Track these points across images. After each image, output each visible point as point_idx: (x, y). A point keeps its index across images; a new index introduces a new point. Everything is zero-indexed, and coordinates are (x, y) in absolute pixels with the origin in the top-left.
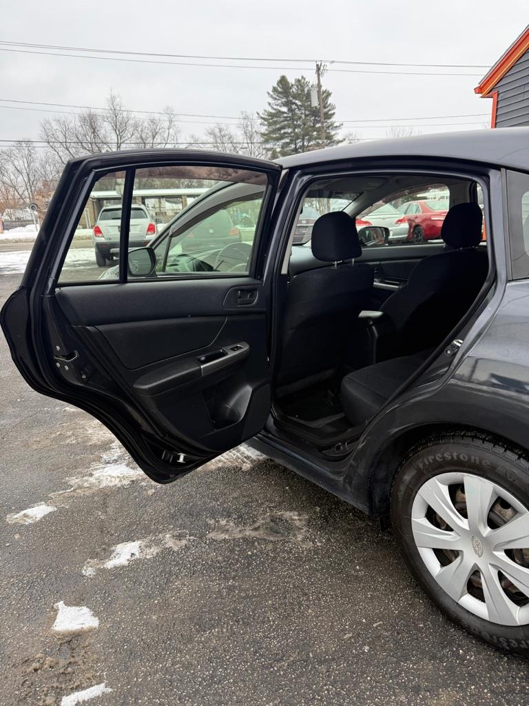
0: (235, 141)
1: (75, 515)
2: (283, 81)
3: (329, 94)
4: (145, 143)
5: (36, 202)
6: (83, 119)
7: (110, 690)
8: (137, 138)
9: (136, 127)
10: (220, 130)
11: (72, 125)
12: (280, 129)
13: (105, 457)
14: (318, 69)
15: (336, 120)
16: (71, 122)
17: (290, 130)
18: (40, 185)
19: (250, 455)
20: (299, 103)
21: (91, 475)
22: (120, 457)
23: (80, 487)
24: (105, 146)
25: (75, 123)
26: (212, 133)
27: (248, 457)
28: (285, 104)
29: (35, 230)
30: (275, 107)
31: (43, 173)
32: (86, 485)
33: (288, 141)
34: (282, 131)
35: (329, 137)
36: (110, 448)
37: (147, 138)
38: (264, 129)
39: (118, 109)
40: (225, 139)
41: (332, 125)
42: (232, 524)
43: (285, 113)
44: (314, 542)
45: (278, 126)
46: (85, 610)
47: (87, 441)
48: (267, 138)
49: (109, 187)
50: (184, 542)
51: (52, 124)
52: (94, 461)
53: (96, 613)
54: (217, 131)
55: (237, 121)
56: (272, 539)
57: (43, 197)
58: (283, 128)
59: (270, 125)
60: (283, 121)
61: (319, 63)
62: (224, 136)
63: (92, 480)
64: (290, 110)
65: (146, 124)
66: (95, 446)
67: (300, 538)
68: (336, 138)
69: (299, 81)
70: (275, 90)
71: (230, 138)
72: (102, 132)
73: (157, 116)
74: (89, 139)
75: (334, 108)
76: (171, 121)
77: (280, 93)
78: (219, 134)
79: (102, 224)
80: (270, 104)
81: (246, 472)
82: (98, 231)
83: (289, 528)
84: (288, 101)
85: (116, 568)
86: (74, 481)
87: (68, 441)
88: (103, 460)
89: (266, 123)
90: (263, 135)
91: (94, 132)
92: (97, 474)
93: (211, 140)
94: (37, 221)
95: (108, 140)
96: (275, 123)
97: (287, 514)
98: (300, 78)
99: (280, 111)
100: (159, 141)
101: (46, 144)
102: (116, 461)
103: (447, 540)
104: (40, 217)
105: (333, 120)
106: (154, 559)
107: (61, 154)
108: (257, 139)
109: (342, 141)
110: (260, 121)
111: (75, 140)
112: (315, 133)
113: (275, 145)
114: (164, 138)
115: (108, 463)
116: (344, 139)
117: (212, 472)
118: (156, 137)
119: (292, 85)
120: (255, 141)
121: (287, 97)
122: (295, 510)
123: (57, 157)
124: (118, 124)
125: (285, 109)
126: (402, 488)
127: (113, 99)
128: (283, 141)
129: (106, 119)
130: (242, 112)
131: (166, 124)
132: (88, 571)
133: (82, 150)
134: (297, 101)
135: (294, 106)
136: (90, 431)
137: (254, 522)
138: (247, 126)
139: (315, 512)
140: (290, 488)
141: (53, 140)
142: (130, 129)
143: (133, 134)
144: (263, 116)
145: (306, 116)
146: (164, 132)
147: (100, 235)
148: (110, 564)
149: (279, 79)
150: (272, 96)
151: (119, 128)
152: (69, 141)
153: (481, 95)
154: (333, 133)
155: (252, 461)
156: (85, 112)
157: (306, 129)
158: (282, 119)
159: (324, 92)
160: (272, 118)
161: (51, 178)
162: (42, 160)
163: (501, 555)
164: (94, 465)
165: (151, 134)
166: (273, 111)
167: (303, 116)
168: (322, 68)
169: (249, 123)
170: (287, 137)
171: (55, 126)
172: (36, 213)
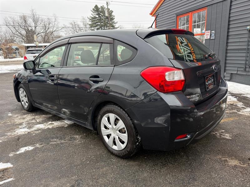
0: (80, 27)
1: (8, 142)
2: (96, 6)
3: (112, 12)
4: (46, 27)
5: (2, 48)
6: (21, 17)
7: (14, 179)
8: (42, 25)
9: (42, 20)
10: (74, 23)
11: (16, 19)
12: (96, 23)
13: (20, 127)
14: (107, 4)
15: (115, 20)
16: (16, 18)
17: (99, 24)
18: (4, 41)
19: (68, 123)
20: (102, 14)
21: (15, 132)
22: (25, 127)
23: (10, 135)
24: (30, 27)
25: (18, 19)
26: (71, 24)
27: (67, 124)
28: (97, 15)
29: (2, 58)
30: (94, 15)
31: (5, 37)
32: (13, 134)
33: (99, 27)
34: (97, 24)
35: (113, 26)
36: (22, 124)
37: (46, 25)
38: (90, 23)
39: (35, 14)
40: (76, 26)
41: (114, 22)
42: (58, 140)
43: (97, 17)
44: (81, 141)
45: (95, 22)
46: (9, 163)
47: (15, 123)
48: (91, 26)
49: (32, 42)
50: (42, 145)
51: (8, 19)
52: (16, 128)
53: (12, 164)
54: (73, 23)
55: (80, 20)
56: (69, 142)
57: (5, 46)
58: (97, 23)
59: (92, 21)
60: (97, 20)
61: (107, 2)
62: (76, 25)
63: (15, 133)
64: (99, 17)
65: (46, 20)
66: (17, 124)
67: (77, 141)
68: (115, 27)
69: (102, 7)
70: (93, 9)
71: (78, 26)
72: (28, 22)
73: (50, 17)
74: (23, 24)
75: (114, 16)
76: (55, 19)
77: (96, 11)
78: (74, 24)
79: (27, 55)
80: (92, 14)
81: (65, 128)
82: (25, 58)
83: (75, 139)
84: (98, 14)
85: (20, 153)
86: (9, 134)
87: (8, 124)
88: (19, 128)
89: (91, 21)
90: (90, 25)
91: (25, 22)
92: (17, 132)
93: (71, 26)
94: (2, 55)
95: (31, 25)
96: (94, 21)
97: (75, 136)
98: (102, 6)
99: (96, 17)
100: (51, 26)
101: (6, 26)
102: (24, 128)
103: (108, 132)
104: (3, 53)
105: (114, 20)
106: (32, 150)
107: (12, 30)
108: (88, 26)
109: (117, 28)
110: (89, 20)
111: (18, 25)
112: (108, 25)
113: (94, 28)
114: (53, 25)
115: (21, 128)
116: (118, 27)
117: (54, 128)
118: (50, 24)
119: (100, 8)
120: (87, 27)
121: (98, 12)
122: (78, 135)
123: (10, 31)
124: (35, 20)
125: (97, 16)
126: (98, 121)
127: (33, 10)
128: (97, 27)
129: (30, 17)
130: (82, 17)
131: (54, 20)
132: (11, 155)
133: (21, 28)
134: (101, 14)
135: (100, 15)
136: (16, 120)
137: (65, 139)
138: (84, 22)
139: (84, 135)
140: (78, 130)
141: (9, 25)
142: (40, 21)
143: (41, 23)
144: (90, 18)
145: (105, 19)
146: (53, 23)
147: (27, 59)
148: (18, 153)
149: (95, 6)
150: (92, 11)
151: (35, 21)
152: (15, 25)
153: (151, 16)
154: (114, 25)
155: (68, 125)
156: (22, 15)
157: (105, 23)
158: (96, 20)
159: (111, 11)
160: (93, 19)
161: (8, 39)
162: (4, 32)
163: (118, 132)
164: (16, 129)
165: (48, 23)
166: (93, 17)
167: (104, 19)
168: (108, 3)
169: (85, 21)
170: (98, 26)
171: (9, 19)
172: (2, 52)
